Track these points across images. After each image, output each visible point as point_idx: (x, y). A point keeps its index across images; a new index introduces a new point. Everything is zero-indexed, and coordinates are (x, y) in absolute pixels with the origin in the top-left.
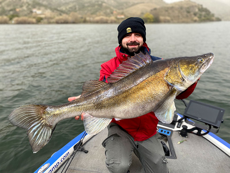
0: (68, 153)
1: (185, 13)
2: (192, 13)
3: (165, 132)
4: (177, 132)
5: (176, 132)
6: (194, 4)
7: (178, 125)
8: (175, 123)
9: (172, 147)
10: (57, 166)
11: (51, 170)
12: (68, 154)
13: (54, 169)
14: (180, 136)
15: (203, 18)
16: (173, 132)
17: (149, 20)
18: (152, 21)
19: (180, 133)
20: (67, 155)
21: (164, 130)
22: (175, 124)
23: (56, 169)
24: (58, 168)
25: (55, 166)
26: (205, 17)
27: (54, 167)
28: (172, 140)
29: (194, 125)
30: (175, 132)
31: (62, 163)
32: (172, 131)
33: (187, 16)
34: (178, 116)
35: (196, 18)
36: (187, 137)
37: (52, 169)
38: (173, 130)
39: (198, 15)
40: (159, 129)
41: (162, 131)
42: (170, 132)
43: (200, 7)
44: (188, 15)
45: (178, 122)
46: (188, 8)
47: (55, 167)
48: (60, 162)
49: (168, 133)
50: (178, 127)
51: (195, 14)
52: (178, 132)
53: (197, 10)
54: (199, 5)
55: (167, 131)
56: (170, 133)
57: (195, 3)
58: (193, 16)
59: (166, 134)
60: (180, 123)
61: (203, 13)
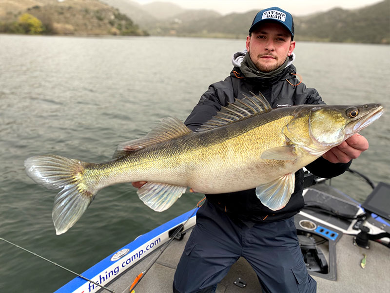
0: (159, 239)
1: (95, 21)
2: (106, 21)
3: (327, 233)
4: (350, 236)
5: (348, 236)
6: (105, 7)
7: (356, 224)
8: (350, 220)
9: (333, 259)
10: (140, 255)
11: (130, 259)
12: (159, 241)
13: (135, 258)
14: (355, 244)
15: (124, 30)
16: (344, 235)
17: (33, 29)
18: (40, 30)
19: (355, 238)
20: (156, 242)
21: (326, 230)
22: (350, 223)
23: (137, 259)
24: (141, 258)
25: (137, 254)
26: (127, 28)
27: (134, 256)
28: (337, 248)
29: (383, 228)
30: (346, 235)
31: (148, 252)
32: (341, 234)
33: (100, 26)
34: (358, 209)
35: (114, 30)
36: (367, 247)
37: (132, 257)
38: (344, 231)
39: (116, 25)
40: (319, 226)
41: (322, 231)
42: (338, 234)
43: (116, 13)
44: (101, 23)
45: (356, 219)
46: (97, 12)
47: (136, 256)
48: (145, 250)
49: (333, 235)
50: (354, 228)
51: (112, 23)
52: (353, 236)
53: (113, 17)
54: (112, 8)
55: (331, 232)
56: (335, 237)
57: (106, 4)
58: (109, 26)
59: (328, 236)
60: (361, 222)
61: (123, 22)
